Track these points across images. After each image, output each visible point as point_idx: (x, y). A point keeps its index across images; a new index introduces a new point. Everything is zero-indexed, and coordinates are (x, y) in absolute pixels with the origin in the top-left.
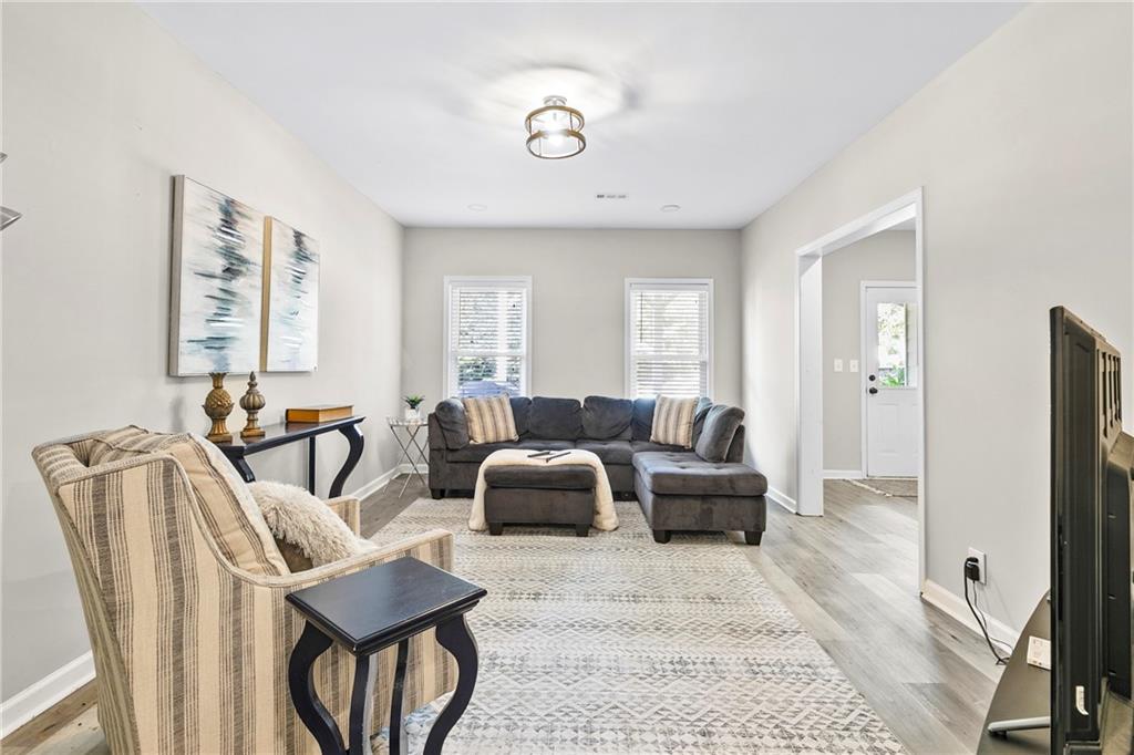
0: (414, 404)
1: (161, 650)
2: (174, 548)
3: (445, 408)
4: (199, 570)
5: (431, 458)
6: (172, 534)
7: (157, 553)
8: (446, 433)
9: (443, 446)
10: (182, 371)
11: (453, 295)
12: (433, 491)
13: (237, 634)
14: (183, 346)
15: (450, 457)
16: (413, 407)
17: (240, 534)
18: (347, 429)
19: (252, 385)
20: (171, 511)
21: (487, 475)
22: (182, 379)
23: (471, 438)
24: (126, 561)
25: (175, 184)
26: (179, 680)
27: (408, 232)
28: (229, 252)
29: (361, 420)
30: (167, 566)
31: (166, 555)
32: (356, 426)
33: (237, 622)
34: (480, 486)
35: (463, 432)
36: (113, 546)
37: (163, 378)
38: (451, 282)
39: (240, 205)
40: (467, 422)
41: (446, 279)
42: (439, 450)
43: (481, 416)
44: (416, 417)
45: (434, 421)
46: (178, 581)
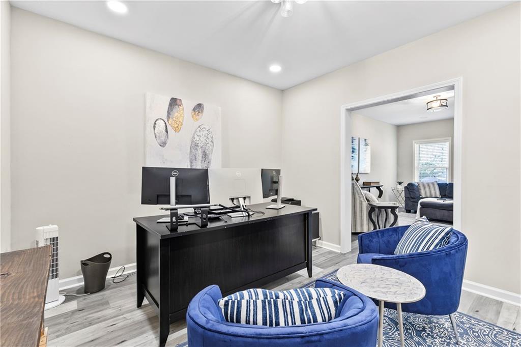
0: (400, 183)
3: (411, 185)
5: (406, 200)
8: (411, 193)
9: (410, 197)
11: (416, 146)
12: (406, 210)
15: (412, 200)
16: (400, 184)
17: (361, 196)
18: (378, 188)
19: (357, 176)
21: (420, 203)
23: (420, 195)
27: (399, 128)
28: (353, 148)
29: (382, 186)
32: (381, 187)
34: (419, 206)
35: (417, 193)
38: (415, 143)
39: (354, 137)
40: (419, 190)
41: (414, 142)
42: (408, 198)
43: (424, 188)
44: (401, 188)
45: (407, 189)
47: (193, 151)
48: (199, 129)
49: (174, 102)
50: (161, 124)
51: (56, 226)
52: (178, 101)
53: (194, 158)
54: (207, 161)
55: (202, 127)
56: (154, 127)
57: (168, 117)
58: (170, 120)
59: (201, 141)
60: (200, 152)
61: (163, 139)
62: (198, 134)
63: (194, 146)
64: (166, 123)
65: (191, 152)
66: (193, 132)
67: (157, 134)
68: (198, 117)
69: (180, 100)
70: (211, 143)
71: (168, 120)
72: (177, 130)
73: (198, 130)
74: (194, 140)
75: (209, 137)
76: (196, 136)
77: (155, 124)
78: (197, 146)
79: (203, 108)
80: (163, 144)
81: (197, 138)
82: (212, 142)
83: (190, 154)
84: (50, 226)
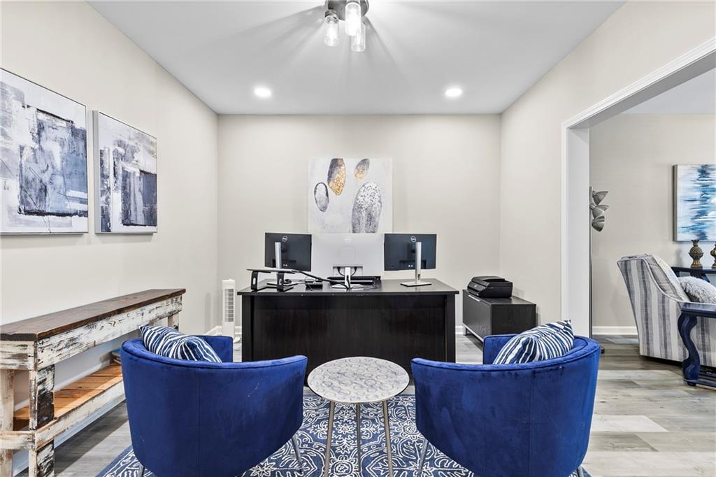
1: (642, 305)
2: (644, 281)
4: (651, 289)
6: (643, 278)
7: (640, 281)
10: (679, 239)
13: (664, 309)
14: (679, 230)
17: (667, 284)
20: (643, 272)
22: (681, 242)
24: (632, 281)
25: (674, 169)
26: (647, 315)
30: (642, 285)
31: (642, 283)
33: (663, 306)
36: (629, 277)
37: (671, 242)
39: (711, 165)
46: (646, 290)
47: (356, 214)
48: (363, 188)
49: (335, 164)
50: (321, 189)
51: (233, 281)
52: (339, 161)
53: (357, 222)
54: (373, 225)
55: (367, 186)
56: (315, 192)
57: (329, 180)
58: (331, 183)
59: (366, 201)
60: (364, 214)
61: (323, 203)
62: (362, 193)
63: (358, 208)
64: (326, 187)
65: (353, 215)
66: (356, 193)
67: (318, 199)
68: (361, 175)
69: (342, 159)
70: (379, 204)
71: (329, 183)
72: (337, 192)
73: (362, 190)
74: (358, 202)
75: (376, 197)
76: (359, 197)
77: (316, 188)
78: (361, 208)
79: (368, 163)
80: (324, 209)
81: (361, 199)
82: (380, 201)
83: (353, 218)
84: (230, 280)
